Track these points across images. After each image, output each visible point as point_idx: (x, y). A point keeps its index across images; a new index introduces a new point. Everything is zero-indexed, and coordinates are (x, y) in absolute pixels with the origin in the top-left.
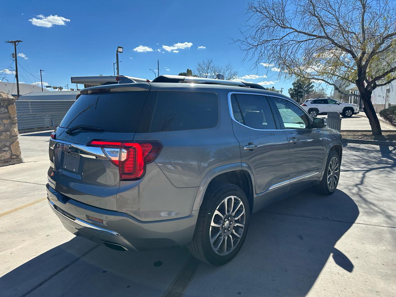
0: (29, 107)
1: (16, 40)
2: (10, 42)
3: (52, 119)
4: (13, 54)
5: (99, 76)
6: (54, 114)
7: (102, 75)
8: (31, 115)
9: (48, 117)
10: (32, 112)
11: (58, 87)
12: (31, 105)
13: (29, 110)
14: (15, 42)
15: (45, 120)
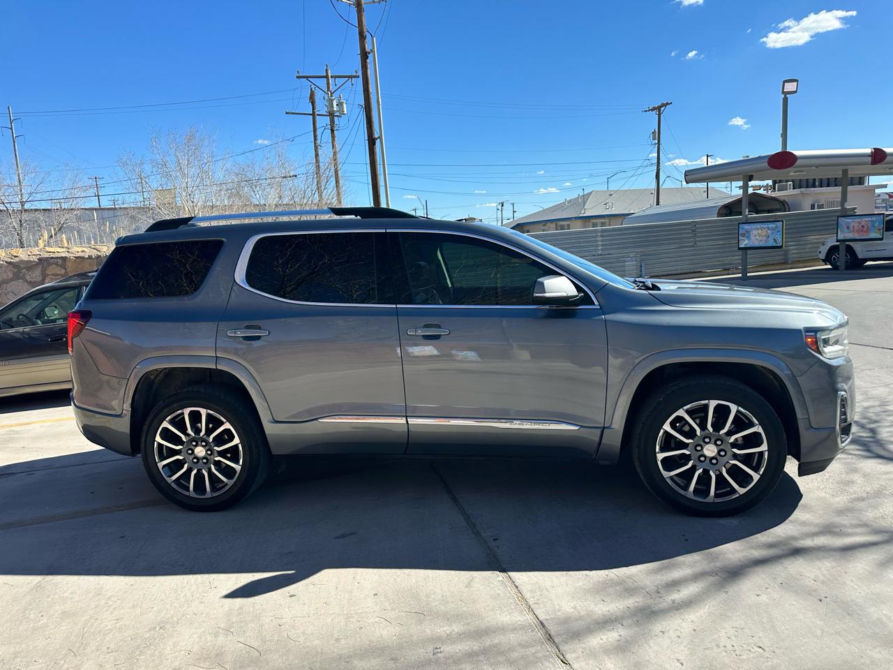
0: (597, 241)
1: (660, 104)
2: (652, 110)
3: (641, 261)
4: (653, 133)
5: (742, 159)
6: (647, 252)
7: (748, 157)
8: (601, 255)
9: (634, 258)
10: (602, 250)
11: (763, 186)
12: (602, 236)
13: (597, 246)
14: (659, 108)
15: (627, 263)
